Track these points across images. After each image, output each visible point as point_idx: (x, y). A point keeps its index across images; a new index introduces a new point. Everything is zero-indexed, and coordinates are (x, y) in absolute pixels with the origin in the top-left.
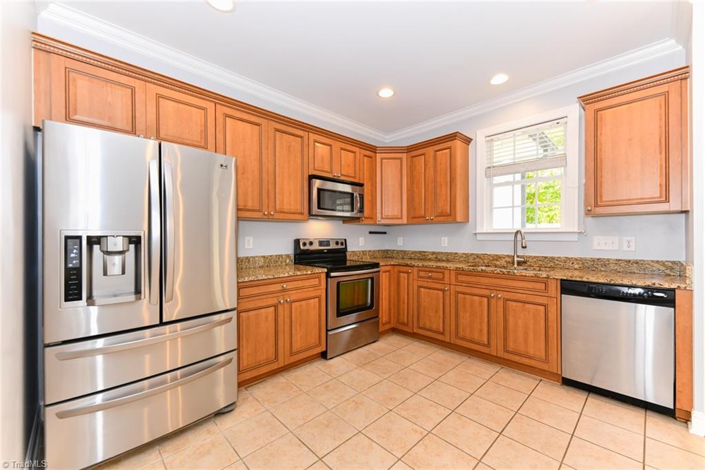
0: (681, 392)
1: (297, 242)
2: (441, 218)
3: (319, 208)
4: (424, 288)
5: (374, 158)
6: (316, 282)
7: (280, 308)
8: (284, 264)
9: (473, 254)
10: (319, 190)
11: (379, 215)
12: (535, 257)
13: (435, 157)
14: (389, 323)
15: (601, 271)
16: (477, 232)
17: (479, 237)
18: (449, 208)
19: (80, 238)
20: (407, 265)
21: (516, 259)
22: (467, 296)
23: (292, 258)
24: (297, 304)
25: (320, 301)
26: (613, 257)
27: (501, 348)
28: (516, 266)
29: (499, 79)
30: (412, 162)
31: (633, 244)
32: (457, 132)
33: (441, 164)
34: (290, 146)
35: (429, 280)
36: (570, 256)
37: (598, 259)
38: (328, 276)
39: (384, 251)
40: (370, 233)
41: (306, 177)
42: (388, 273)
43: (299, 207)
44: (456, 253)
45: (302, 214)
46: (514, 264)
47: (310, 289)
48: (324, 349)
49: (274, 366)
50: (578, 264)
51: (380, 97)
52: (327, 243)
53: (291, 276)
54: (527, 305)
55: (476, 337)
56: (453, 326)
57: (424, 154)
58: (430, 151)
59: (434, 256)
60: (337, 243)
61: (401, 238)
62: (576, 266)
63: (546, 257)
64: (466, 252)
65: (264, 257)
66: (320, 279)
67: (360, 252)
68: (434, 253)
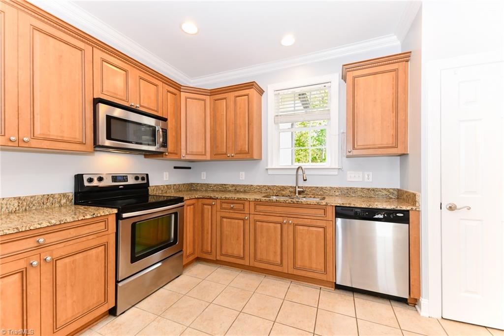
0: (413, 285)
1: (79, 178)
2: (241, 156)
4: (226, 218)
5: (178, 95)
6: (101, 226)
7: (33, 276)
8: (57, 205)
9: (265, 186)
11: (183, 151)
12: (310, 187)
13: (235, 102)
14: (193, 254)
15: (353, 197)
16: (269, 167)
17: (270, 172)
18: (247, 146)
20: (211, 198)
21: (298, 189)
22: (264, 224)
23: (72, 197)
24: (67, 259)
25: (107, 249)
26: (360, 186)
27: (291, 265)
28: (297, 195)
29: (288, 40)
30: (215, 104)
31: (371, 177)
32: (254, 82)
33: (240, 108)
34: (61, 56)
35: (231, 211)
36: (333, 186)
37: (351, 188)
38: (118, 217)
39: (188, 184)
40: (175, 168)
41: (90, 99)
42: (192, 207)
43: (77, 135)
44: (252, 185)
45: (82, 144)
46: (295, 194)
47: (91, 237)
48: (113, 305)
50: (338, 192)
53: (53, 225)
54: (311, 229)
55: (271, 258)
56: (252, 251)
57: (225, 99)
58: (231, 96)
60: (137, 178)
61: (205, 173)
62: (337, 194)
63: (317, 188)
64: (260, 184)
65: (19, 198)
66: (106, 222)
67: (164, 186)
68: (233, 186)
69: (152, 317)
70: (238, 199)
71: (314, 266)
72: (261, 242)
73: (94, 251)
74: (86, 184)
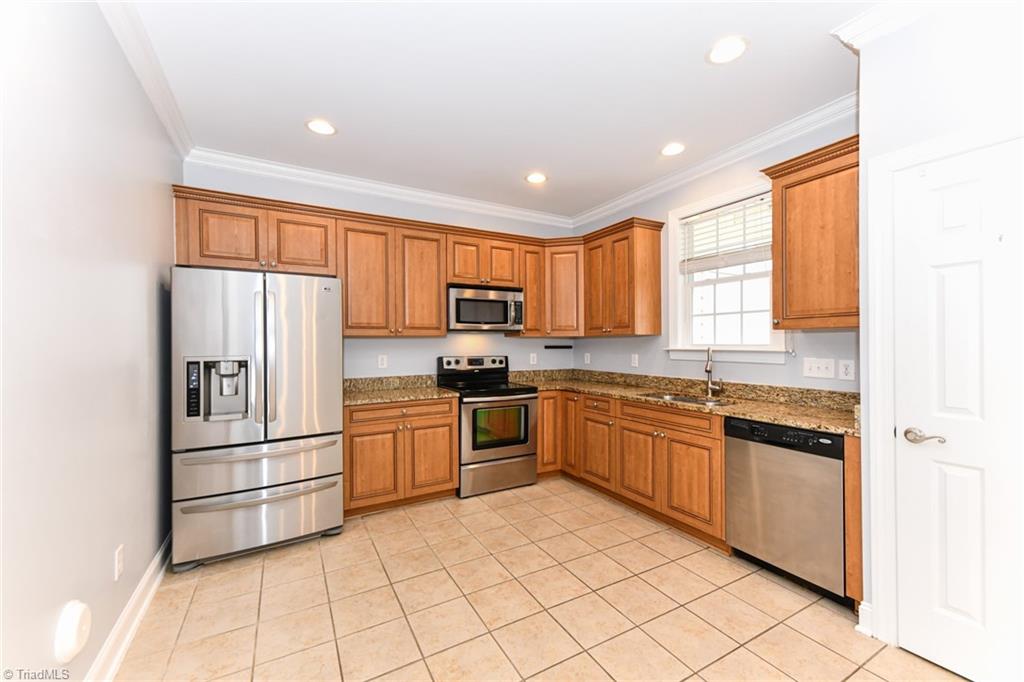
0: (851, 575)
1: (440, 360)
3: (458, 320)
4: (592, 420)
5: (541, 253)
6: (446, 407)
7: (399, 435)
8: (424, 386)
9: (664, 378)
10: (458, 301)
11: (548, 326)
12: (734, 385)
13: (613, 250)
14: (554, 463)
15: (811, 406)
16: (671, 347)
17: (673, 356)
18: (627, 317)
19: (198, 363)
20: (574, 391)
21: (710, 385)
22: (633, 434)
23: (435, 378)
24: (422, 431)
25: (451, 430)
26: (826, 387)
27: (665, 503)
28: (710, 396)
29: (674, 149)
30: (590, 255)
31: (851, 370)
32: (633, 218)
33: (618, 258)
34: (422, 253)
35: (595, 411)
36: (774, 385)
37: (808, 390)
38: (461, 402)
39: (568, 370)
40: (546, 347)
41: (443, 286)
42: (551, 401)
43: (434, 322)
44: (646, 377)
45: (438, 328)
46: (707, 394)
47: (439, 416)
48: (457, 486)
49: (392, 497)
50: (784, 396)
51: (529, 182)
52: (479, 362)
53: (412, 400)
54: (692, 448)
55: (641, 487)
56: (618, 472)
57: (600, 246)
58: (608, 241)
59: (623, 379)
60: (494, 362)
62: (782, 399)
63: (747, 386)
64: (658, 375)
65: (400, 378)
66: (450, 403)
67: (529, 372)
68: (622, 375)
69: (487, 508)
70: (603, 395)
71: (695, 509)
72: (629, 461)
73: (441, 429)
74: (446, 367)
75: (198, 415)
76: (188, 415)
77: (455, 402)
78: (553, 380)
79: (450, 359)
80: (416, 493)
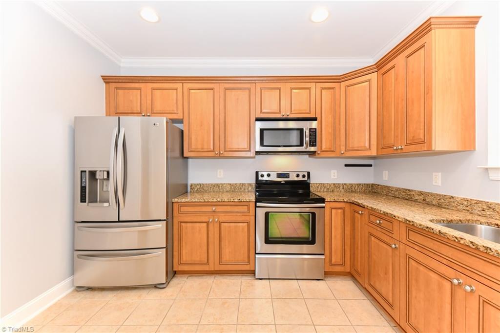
1: (257, 173)
2: (412, 148)
3: (262, 145)
4: (376, 237)
5: (337, 88)
6: (245, 209)
7: (211, 225)
8: (247, 191)
10: (262, 130)
11: (342, 148)
13: (406, 66)
14: (343, 265)
18: (422, 131)
19: (85, 171)
20: (359, 205)
22: (422, 268)
23: (254, 186)
24: (226, 224)
25: (248, 226)
30: (382, 80)
32: (430, 18)
33: (413, 72)
34: (238, 99)
35: (379, 229)
38: (256, 205)
39: (367, 185)
40: (346, 165)
41: (253, 119)
42: (340, 211)
43: (246, 147)
44: (452, 197)
45: (249, 151)
47: (239, 214)
48: (253, 269)
49: (206, 268)
51: (312, 22)
52: (286, 175)
53: (219, 202)
57: (393, 68)
58: (400, 60)
59: (422, 197)
60: (298, 175)
65: (230, 184)
66: (248, 207)
67: (330, 185)
68: (421, 193)
70: (386, 214)
72: (416, 297)
73: (241, 224)
74: (260, 178)
75: (85, 202)
76: (81, 202)
77: (252, 205)
78: (352, 192)
79: (263, 173)
80: (223, 268)
